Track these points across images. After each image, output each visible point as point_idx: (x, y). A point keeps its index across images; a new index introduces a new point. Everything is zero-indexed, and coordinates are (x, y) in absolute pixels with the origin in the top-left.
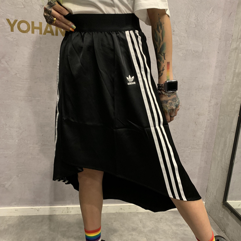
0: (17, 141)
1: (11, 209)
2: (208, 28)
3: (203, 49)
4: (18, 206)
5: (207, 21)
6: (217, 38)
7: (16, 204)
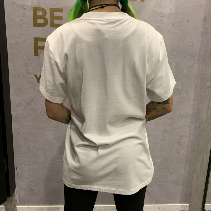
0: (42, 158)
1: (39, 207)
2: (186, 71)
3: (183, 87)
4: (43, 205)
5: (185, 66)
6: (194, 78)
7: (42, 204)
